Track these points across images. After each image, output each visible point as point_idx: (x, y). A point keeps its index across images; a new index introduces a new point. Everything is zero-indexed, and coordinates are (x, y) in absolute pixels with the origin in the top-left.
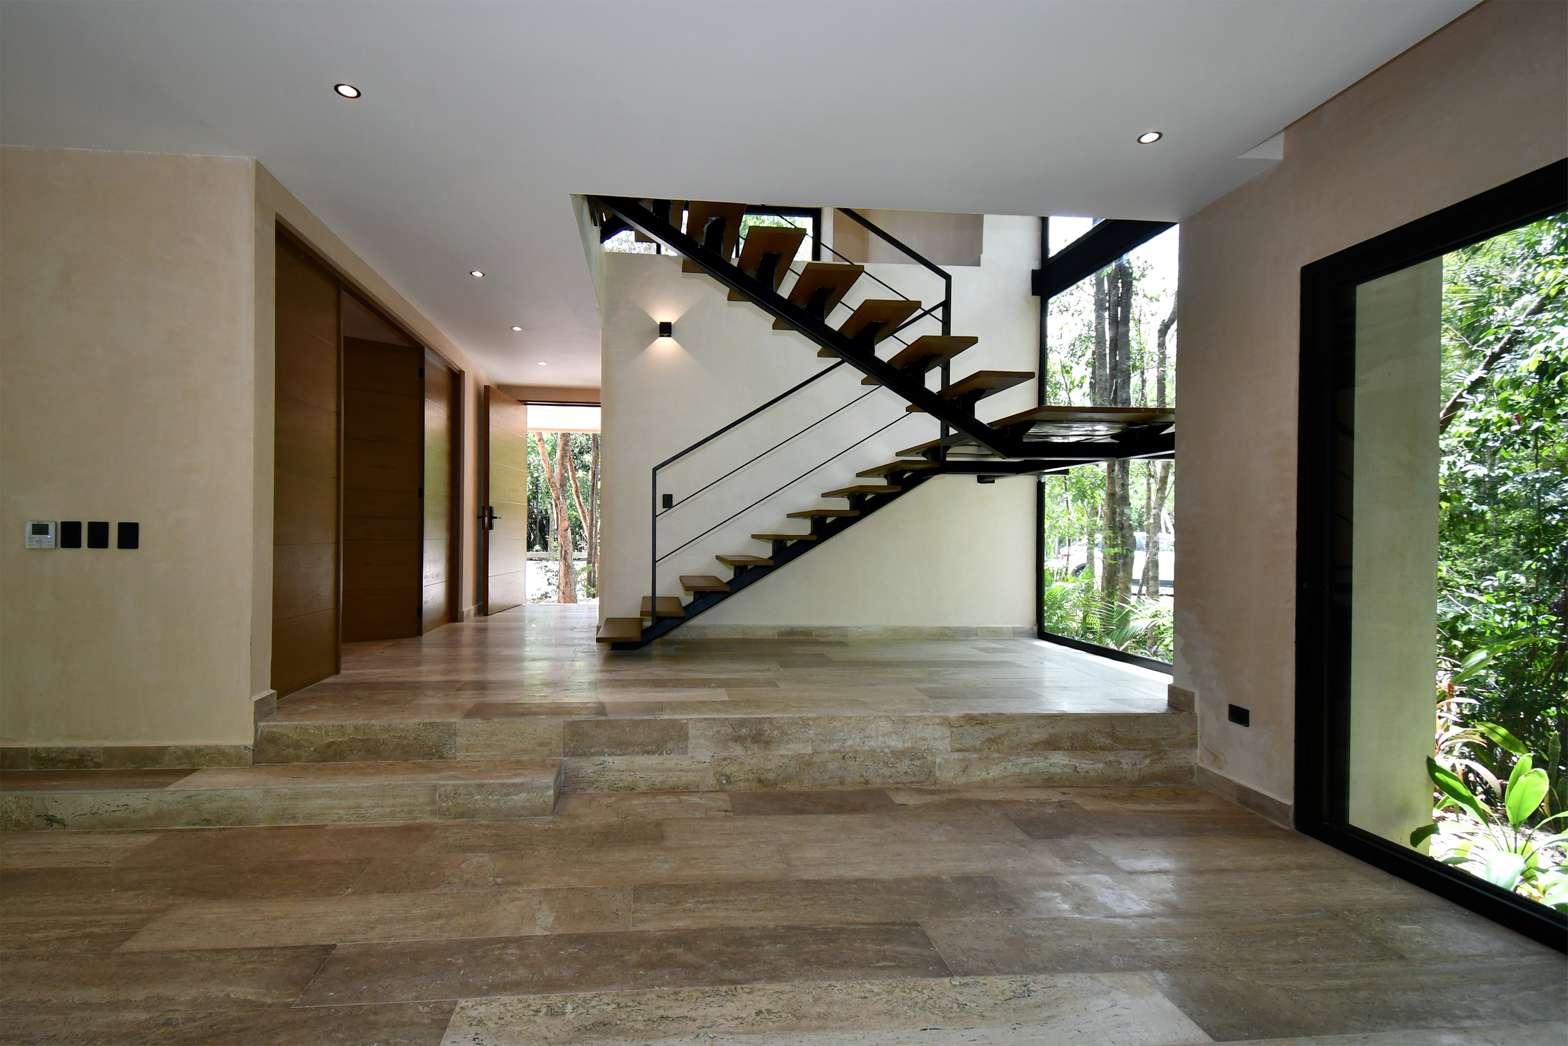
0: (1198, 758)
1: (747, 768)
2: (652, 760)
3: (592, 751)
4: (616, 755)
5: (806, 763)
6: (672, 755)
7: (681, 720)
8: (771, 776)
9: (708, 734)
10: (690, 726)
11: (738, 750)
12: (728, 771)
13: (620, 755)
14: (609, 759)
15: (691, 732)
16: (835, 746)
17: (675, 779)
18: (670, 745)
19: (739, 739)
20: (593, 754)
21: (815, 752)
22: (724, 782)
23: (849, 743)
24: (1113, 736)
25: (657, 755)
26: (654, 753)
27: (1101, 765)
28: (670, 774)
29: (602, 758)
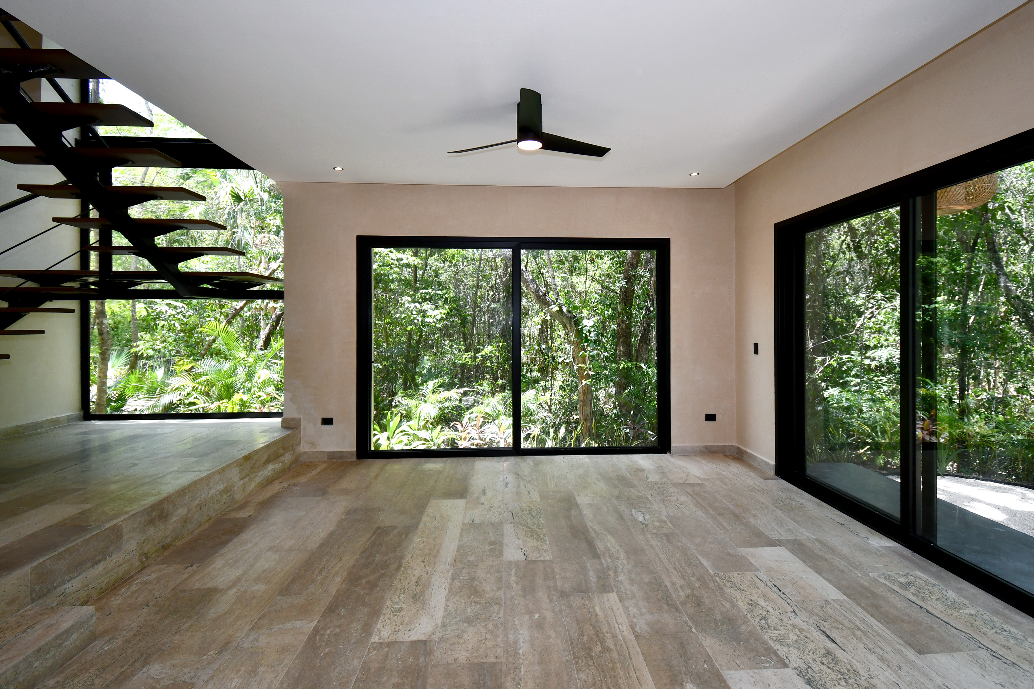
0: (304, 447)
1: (157, 541)
2: (100, 568)
3: (55, 585)
4: (74, 578)
5: (185, 520)
6: (113, 556)
7: (118, 523)
8: (168, 540)
9: (134, 526)
10: (123, 525)
11: (151, 531)
12: (146, 551)
13: (77, 576)
14: (68, 585)
15: (125, 530)
16: (197, 502)
17: (115, 575)
18: (111, 549)
19: (151, 522)
20: (55, 588)
21: (189, 511)
22: (144, 559)
23: (203, 496)
24: (284, 448)
25: (103, 562)
26: (100, 561)
27: (280, 464)
28: (112, 573)
29: (64, 587)
